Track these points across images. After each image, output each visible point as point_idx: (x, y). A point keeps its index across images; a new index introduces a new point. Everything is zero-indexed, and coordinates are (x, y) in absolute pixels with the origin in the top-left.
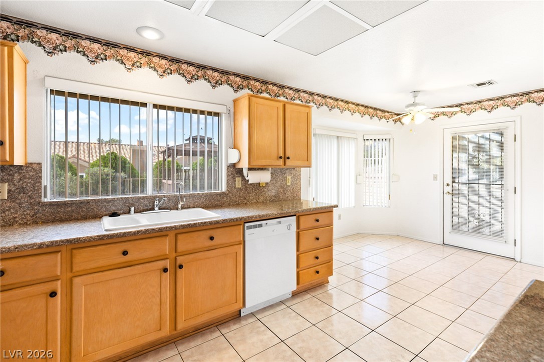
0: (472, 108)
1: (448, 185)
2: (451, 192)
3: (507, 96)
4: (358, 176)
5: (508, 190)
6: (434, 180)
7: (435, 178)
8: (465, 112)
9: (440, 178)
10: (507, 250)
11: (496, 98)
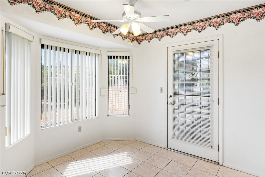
0: (188, 29)
1: (171, 96)
2: (173, 103)
3: (213, 17)
4: (102, 90)
5: (213, 101)
6: (161, 92)
7: (162, 90)
8: (183, 33)
9: (165, 90)
10: (212, 155)
11: (205, 20)
